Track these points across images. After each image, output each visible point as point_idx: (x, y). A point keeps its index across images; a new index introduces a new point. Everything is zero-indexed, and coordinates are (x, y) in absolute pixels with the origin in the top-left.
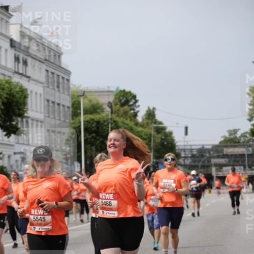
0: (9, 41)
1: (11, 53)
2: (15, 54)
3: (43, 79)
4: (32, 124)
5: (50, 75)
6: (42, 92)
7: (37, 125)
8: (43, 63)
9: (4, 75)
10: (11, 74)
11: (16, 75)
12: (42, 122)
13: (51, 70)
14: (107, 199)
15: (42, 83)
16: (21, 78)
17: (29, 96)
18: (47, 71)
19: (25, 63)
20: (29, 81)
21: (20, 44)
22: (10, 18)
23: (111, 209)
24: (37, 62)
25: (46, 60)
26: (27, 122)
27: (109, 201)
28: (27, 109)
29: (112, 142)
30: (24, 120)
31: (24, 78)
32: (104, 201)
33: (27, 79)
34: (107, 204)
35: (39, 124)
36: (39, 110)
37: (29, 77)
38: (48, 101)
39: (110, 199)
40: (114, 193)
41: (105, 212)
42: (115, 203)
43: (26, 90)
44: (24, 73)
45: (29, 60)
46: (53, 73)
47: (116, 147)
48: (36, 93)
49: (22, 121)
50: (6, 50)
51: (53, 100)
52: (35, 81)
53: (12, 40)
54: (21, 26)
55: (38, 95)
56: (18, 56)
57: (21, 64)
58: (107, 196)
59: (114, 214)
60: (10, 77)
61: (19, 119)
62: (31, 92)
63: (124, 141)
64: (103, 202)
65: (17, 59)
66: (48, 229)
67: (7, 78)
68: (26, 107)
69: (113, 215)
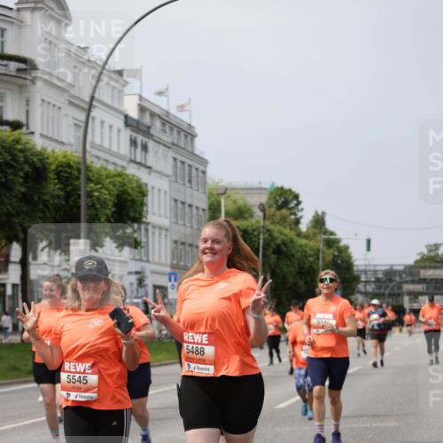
0: (123, 117)
1: (126, 134)
2: (131, 136)
3: (169, 171)
4: (153, 233)
5: (179, 165)
6: (167, 189)
7: (160, 235)
8: (169, 147)
9: (115, 164)
10: (125, 164)
11: (132, 165)
12: (166, 230)
13: (180, 158)
14: (197, 343)
15: (167, 176)
16: (139, 169)
17: (150, 194)
18: (175, 159)
19: (145, 148)
20: (149, 173)
21: (137, 122)
22: (124, 86)
23: (203, 362)
24: (162, 148)
25: (173, 144)
26: (147, 230)
27: (199, 347)
28: (147, 211)
29: (208, 245)
30: (143, 226)
31: (142, 169)
32: (191, 346)
33: (147, 170)
34: (197, 352)
35: (163, 233)
36: (162, 212)
37: (149, 168)
38: (176, 200)
39: (201, 344)
40: (209, 334)
41: (193, 365)
42: (210, 351)
43: (146, 185)
44: (143, 162)
45: (151, 144)
46: (183, 163)
47: (215, 254)
48: (159, 190)
49: (140, 229)
50: (119, 131)
51: (183, 200)
52: (159, 173)
53: (126, 117)
54: (141, 97)
55: (162, 192)
56: (135, 138)
57: (139, 150)
58: (197, 338)
59: (208, 371)
60: (123, 167)
61: (136, 226)
62: (153, 188)
63: (228, 242)
64: (190, 348)
65: (133, 143)
66: (91, 397)
67: (119, 169)
68: (145, 209)
69: (206, 372)
